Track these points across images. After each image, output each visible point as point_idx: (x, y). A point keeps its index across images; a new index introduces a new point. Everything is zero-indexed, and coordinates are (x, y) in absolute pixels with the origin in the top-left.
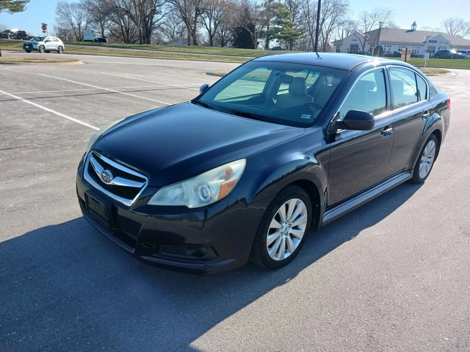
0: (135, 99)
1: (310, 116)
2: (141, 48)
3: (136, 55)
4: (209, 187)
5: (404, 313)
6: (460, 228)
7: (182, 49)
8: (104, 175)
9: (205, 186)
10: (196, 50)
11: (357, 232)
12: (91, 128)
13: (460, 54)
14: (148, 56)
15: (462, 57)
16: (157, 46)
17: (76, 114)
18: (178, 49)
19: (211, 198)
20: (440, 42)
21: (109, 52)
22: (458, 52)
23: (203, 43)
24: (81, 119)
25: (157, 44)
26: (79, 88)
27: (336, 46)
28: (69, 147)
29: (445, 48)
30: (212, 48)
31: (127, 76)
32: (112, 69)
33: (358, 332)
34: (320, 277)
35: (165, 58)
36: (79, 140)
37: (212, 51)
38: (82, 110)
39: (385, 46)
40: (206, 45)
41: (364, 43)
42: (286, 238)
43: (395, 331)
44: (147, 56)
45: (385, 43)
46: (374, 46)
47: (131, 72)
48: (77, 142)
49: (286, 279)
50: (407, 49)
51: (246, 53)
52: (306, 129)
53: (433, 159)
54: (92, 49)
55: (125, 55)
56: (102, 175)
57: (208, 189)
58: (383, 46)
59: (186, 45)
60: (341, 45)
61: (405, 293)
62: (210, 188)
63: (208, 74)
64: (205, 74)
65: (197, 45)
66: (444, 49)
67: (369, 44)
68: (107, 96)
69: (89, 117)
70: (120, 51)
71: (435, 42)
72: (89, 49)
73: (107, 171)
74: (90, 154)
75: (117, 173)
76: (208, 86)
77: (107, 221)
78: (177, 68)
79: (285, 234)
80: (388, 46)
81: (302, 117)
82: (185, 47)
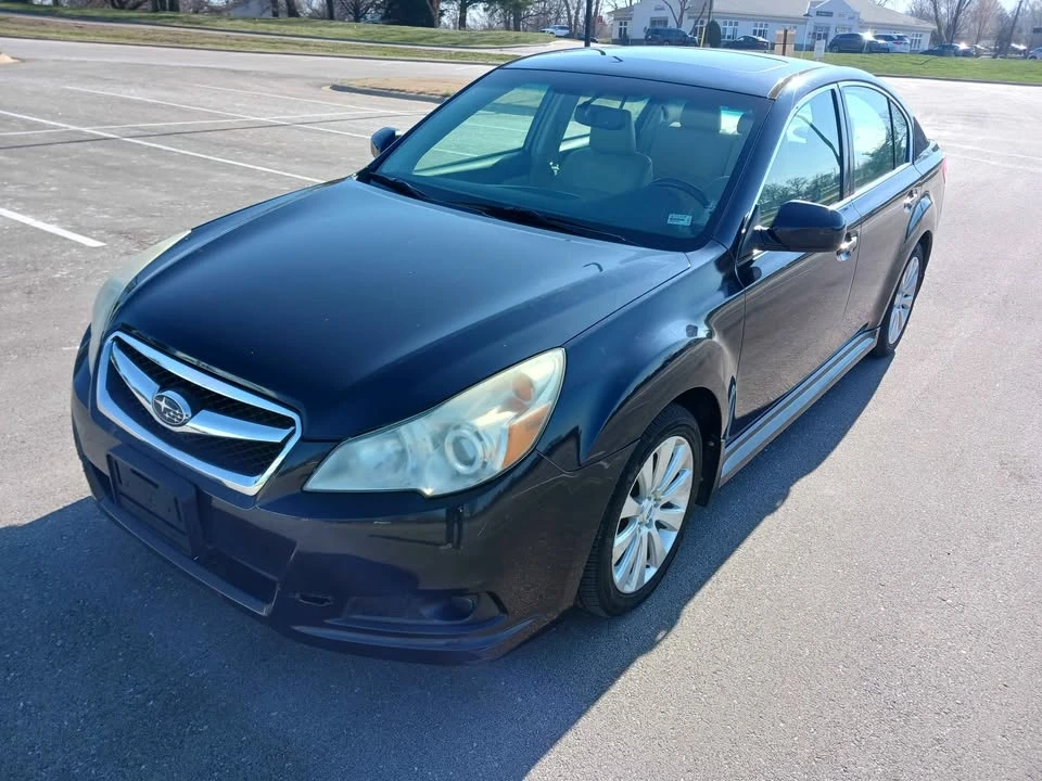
0: (168, 156)
1: (689, 218)
2: (158, 22)
3: (148, 41)
4: (477, 434)
5: (951, 705)
6: (1002, 463)
7: (261, 26)
8: (163, 404)
9: (465, 432)
10: (295, 28)
11: (785, 491)
12: (65, 239)
13: (881, 42)
14: (178, 42)
15: (886, 50)
16: (195, 16)
17: (17, 199)
18: (251, 26)
19: (485, 464)
20: (840, 15)
21: (77, 31)
22: (877, 37)
23: (308, 10)
24: (36, 214)
25: (196, 12)
26: (14, 129)
27: (618, 23)
28: (15, 294)
29: (850, 29)
30: (334, 23)
31: (135, 94)
32: (94, 77)
33: (865, 770)
34: (734, 623)
35: (224, 48)
36: (40, 274)
37: (334, 30)
38: (33, 187)
39: (725, 23)
40: (315, 16)
41: (681, 16)
42: (649, 535)
43: (943, 756)
44: (176, 43)
45: (726, 16)
46: (702, 22)
47: (143, 86)
48: (35, 279)
49: (655, 636)
50: (786, 31)
51: (417, 36)
52: (689, 254)
53: (911, 298)
54: (28, 24)
55: (117, 39)
56: (157, 407)
57: (475, 440)
58: (720, 22)
59: (268, 14)
60: (630, 19)
61: (937, 646)
62: (481, 439)
63: (335, 88)
64: (327, 88)
65: (298, 16)
66: (847, 32)
67: (689, 18)
68: (92, 149)
69: (54, 208)
70: (104, 28)
71: (829, 14)
72: (20, 23)
73: (170, 393)
74: (109, 340)
75: (202, 400)
76: (393, 133)
77: (182, 533)
78: (258, 74)
79: (646, 525)
80: (731, 24)
81: (669, 222)
82: (268, 21)
